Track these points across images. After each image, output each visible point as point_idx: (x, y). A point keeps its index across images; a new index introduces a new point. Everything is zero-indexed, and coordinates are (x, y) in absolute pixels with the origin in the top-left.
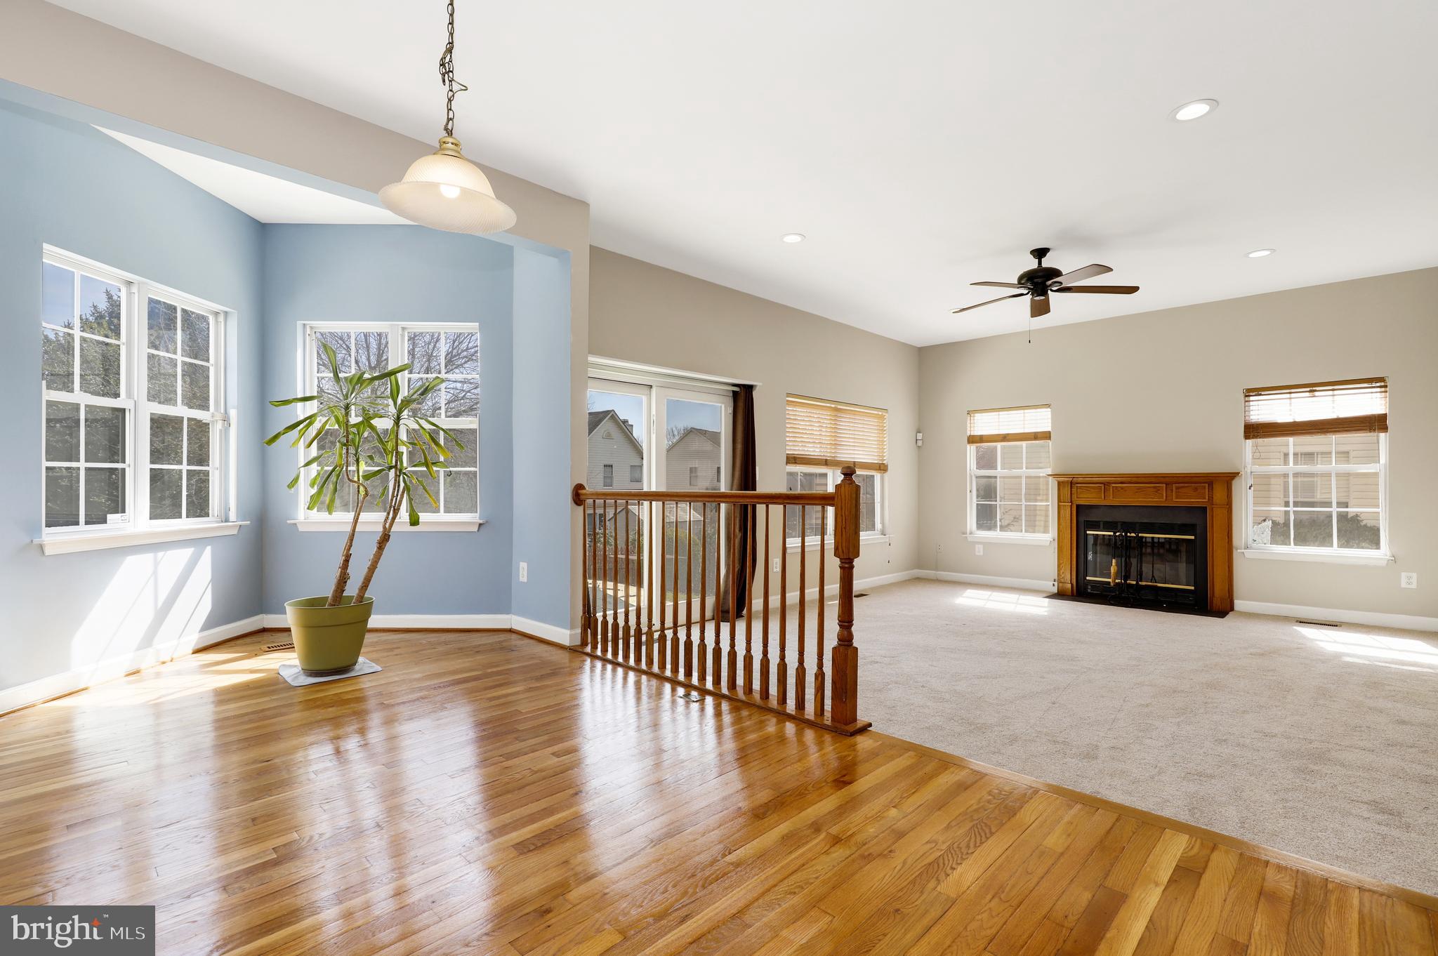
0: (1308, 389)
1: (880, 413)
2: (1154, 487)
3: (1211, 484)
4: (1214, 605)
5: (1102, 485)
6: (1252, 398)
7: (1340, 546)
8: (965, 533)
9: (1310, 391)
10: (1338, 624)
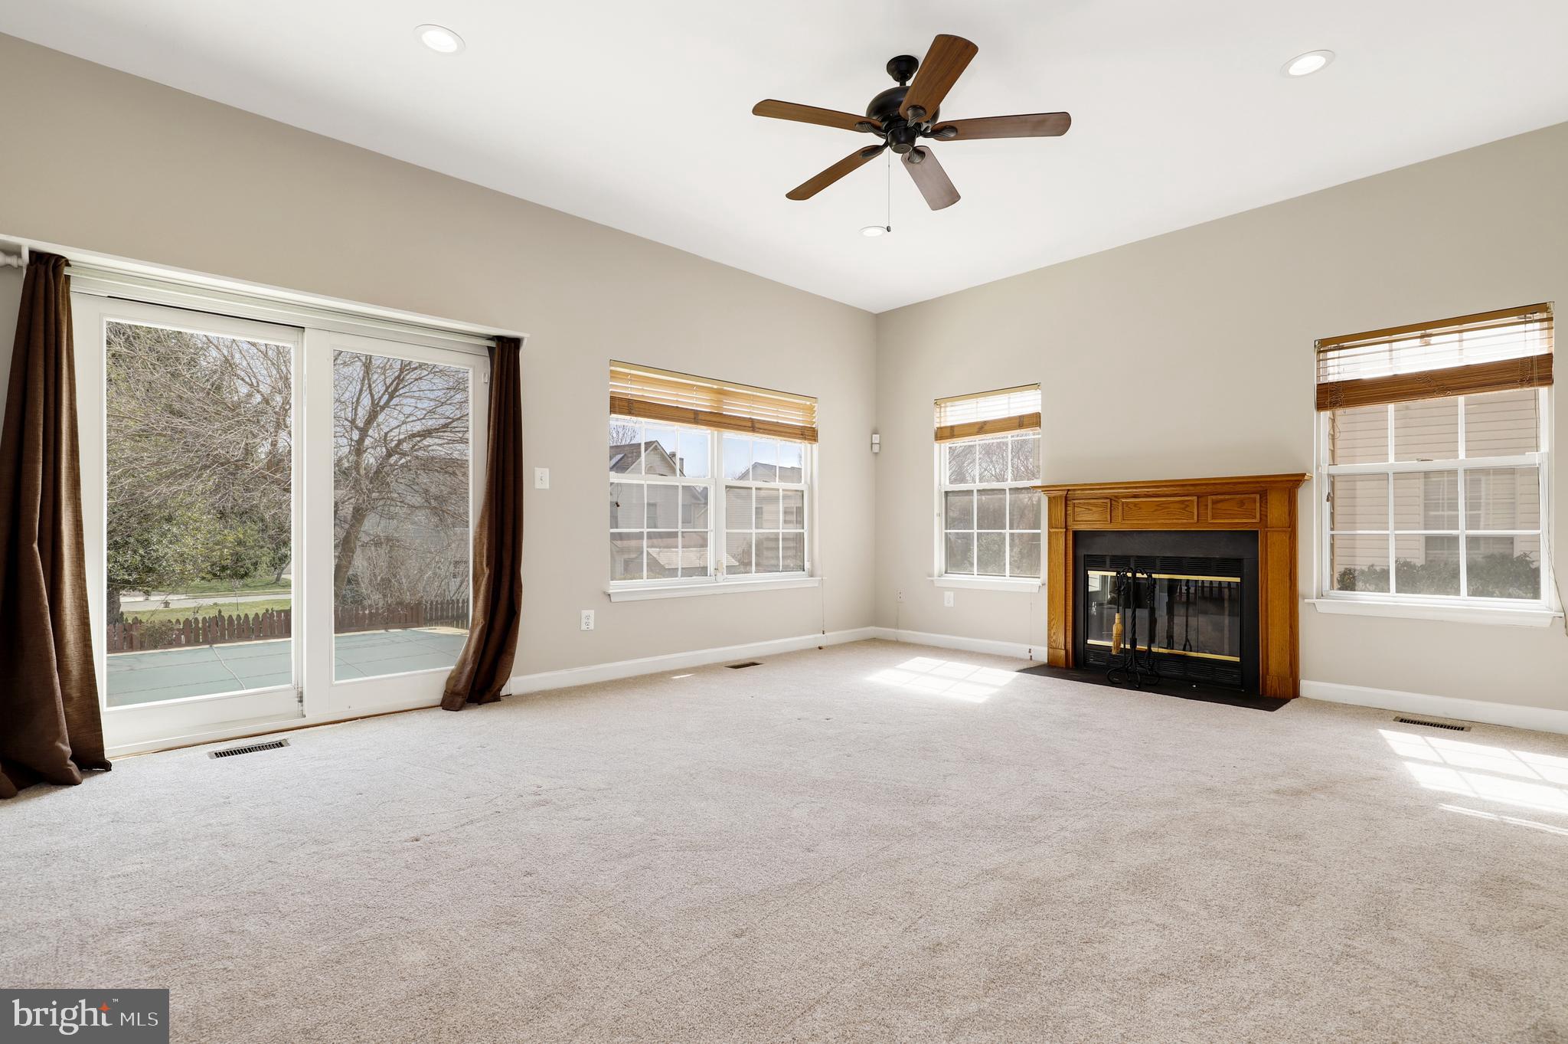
0: (1418, 333)
1: (808, 403)
2: (1182, 502)
3: (1263, 495)
4: (1268, 689)
5: (1108, 501)
6: (1330, 354)
7: (1473, 593)
8: (931, 575)
9: (1422, 337)
10: (1466, 724)
